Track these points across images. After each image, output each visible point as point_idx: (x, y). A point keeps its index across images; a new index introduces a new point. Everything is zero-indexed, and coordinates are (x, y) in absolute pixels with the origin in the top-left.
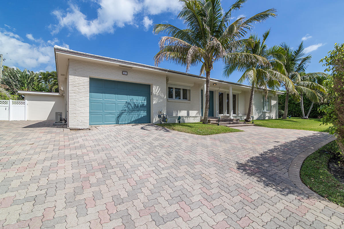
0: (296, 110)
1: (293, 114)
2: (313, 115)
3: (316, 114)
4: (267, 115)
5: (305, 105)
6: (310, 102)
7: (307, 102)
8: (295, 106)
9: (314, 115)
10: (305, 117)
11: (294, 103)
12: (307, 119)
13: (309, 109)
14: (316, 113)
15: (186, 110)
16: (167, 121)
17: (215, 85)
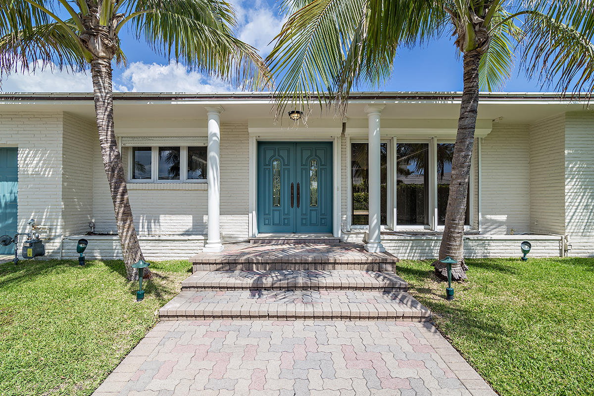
15: (189, 214)
16: (31, 256)
17: (295, 116)
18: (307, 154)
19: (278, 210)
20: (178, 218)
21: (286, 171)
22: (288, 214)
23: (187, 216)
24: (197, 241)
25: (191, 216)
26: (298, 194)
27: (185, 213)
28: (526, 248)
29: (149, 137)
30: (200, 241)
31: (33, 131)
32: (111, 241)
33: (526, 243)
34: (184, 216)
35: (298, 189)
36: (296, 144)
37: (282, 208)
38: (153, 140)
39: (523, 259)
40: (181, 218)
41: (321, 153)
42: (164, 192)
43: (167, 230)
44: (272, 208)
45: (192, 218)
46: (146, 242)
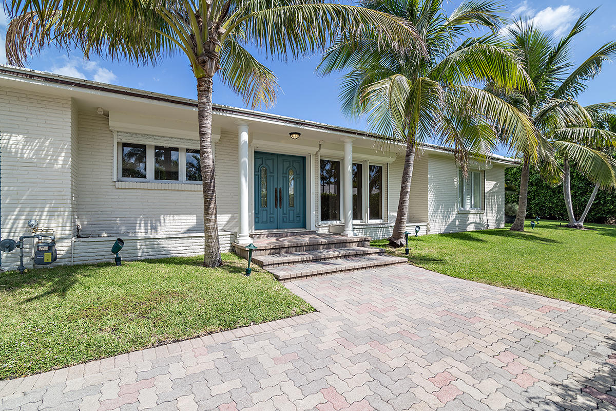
0: (553, 203)
1: (546, 213)
2: (595, 215)
3: (603, 214)
4: (472, 218)
5: (576, 192)
6: (589, 184)
7: (581, 185)
8: (550, 193)
9: (599, 215)
10: (576, 224)
11: (548, 187)
12: (581, 227)
13: (586, 201)
14: (604, 211)
15: (193, 214)
16: (50, 261)
17: (295, 136)
18: (286, 164)
19: (265, 210)
20: (183, 218)
21: (272, 178)
22: (273, 214)
23: (192, 216)
24: (224, 236)
25: (195, 216)
26: (280, 197)
27: (190, 213)
28: (418, 229)
29: (151, 135)
30: (226, 236)
31: (25, 113)
32: (135, 241)
33: (418, 227)
34: (189, 216)
35: (280, 193)
36: (278, 155)
37: (268, 209)
38: (155, 139)
39: (416, 236)
40: (185, 218)
41: (296, 165)
42: (167, 192)
43: (171, 230)
44: (260, 209)
45: (195, 218)
46: (174, 239)
